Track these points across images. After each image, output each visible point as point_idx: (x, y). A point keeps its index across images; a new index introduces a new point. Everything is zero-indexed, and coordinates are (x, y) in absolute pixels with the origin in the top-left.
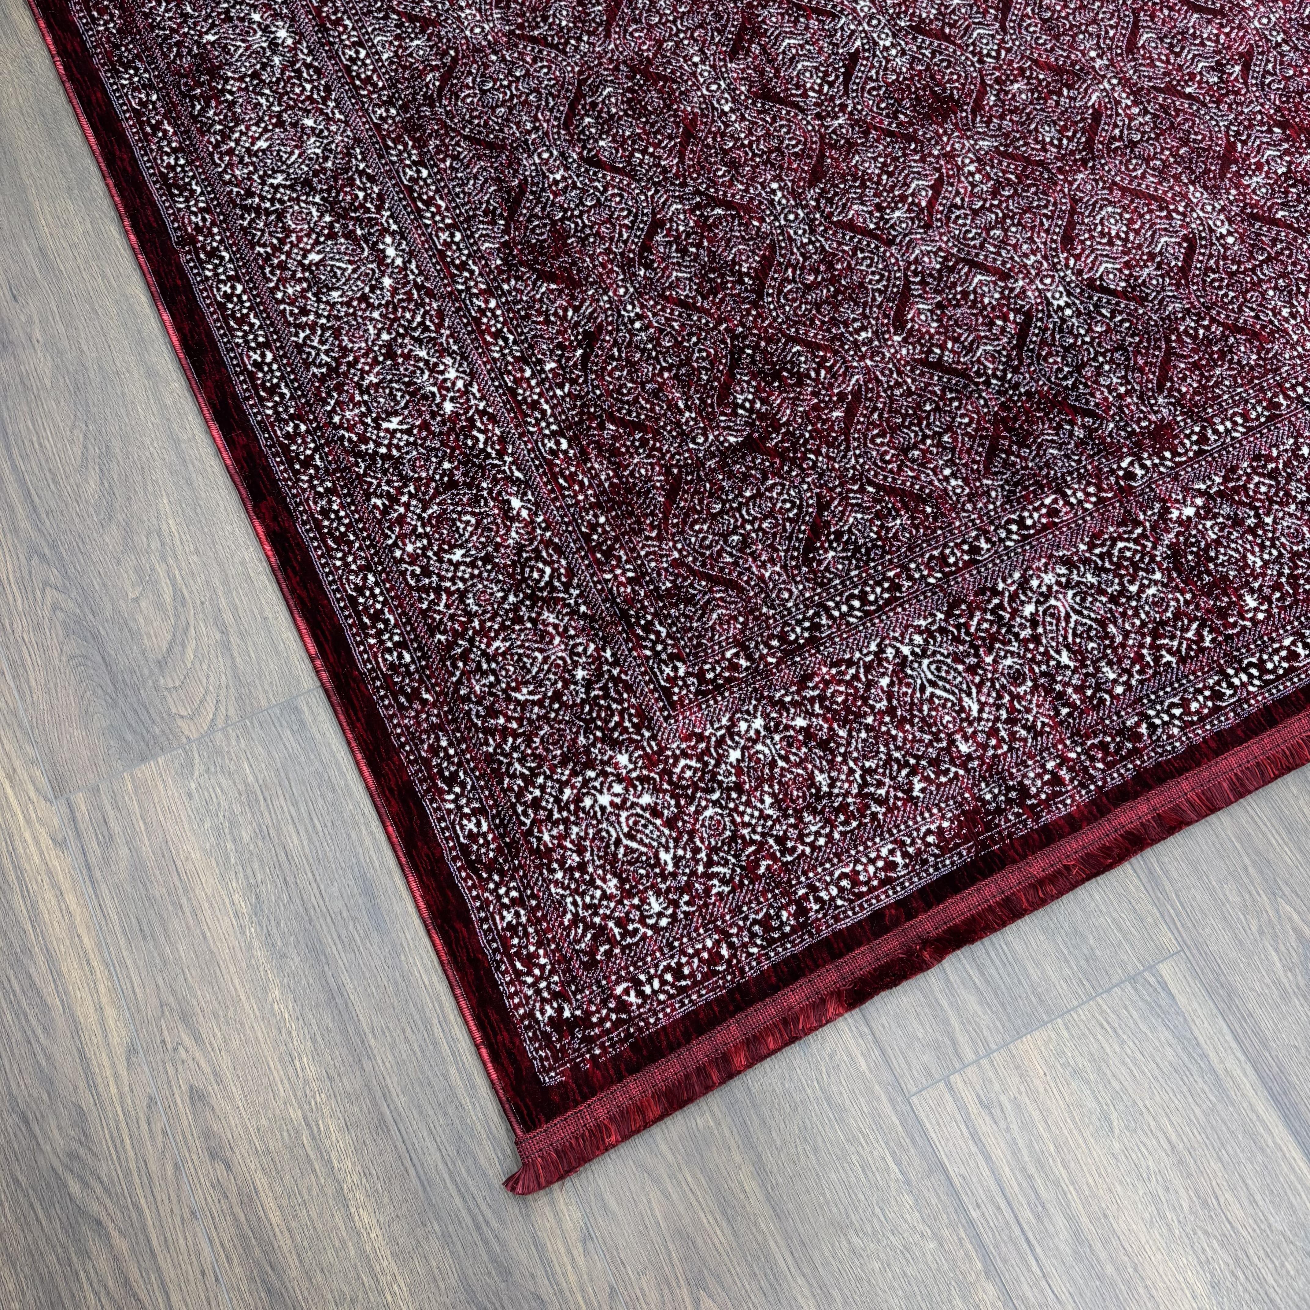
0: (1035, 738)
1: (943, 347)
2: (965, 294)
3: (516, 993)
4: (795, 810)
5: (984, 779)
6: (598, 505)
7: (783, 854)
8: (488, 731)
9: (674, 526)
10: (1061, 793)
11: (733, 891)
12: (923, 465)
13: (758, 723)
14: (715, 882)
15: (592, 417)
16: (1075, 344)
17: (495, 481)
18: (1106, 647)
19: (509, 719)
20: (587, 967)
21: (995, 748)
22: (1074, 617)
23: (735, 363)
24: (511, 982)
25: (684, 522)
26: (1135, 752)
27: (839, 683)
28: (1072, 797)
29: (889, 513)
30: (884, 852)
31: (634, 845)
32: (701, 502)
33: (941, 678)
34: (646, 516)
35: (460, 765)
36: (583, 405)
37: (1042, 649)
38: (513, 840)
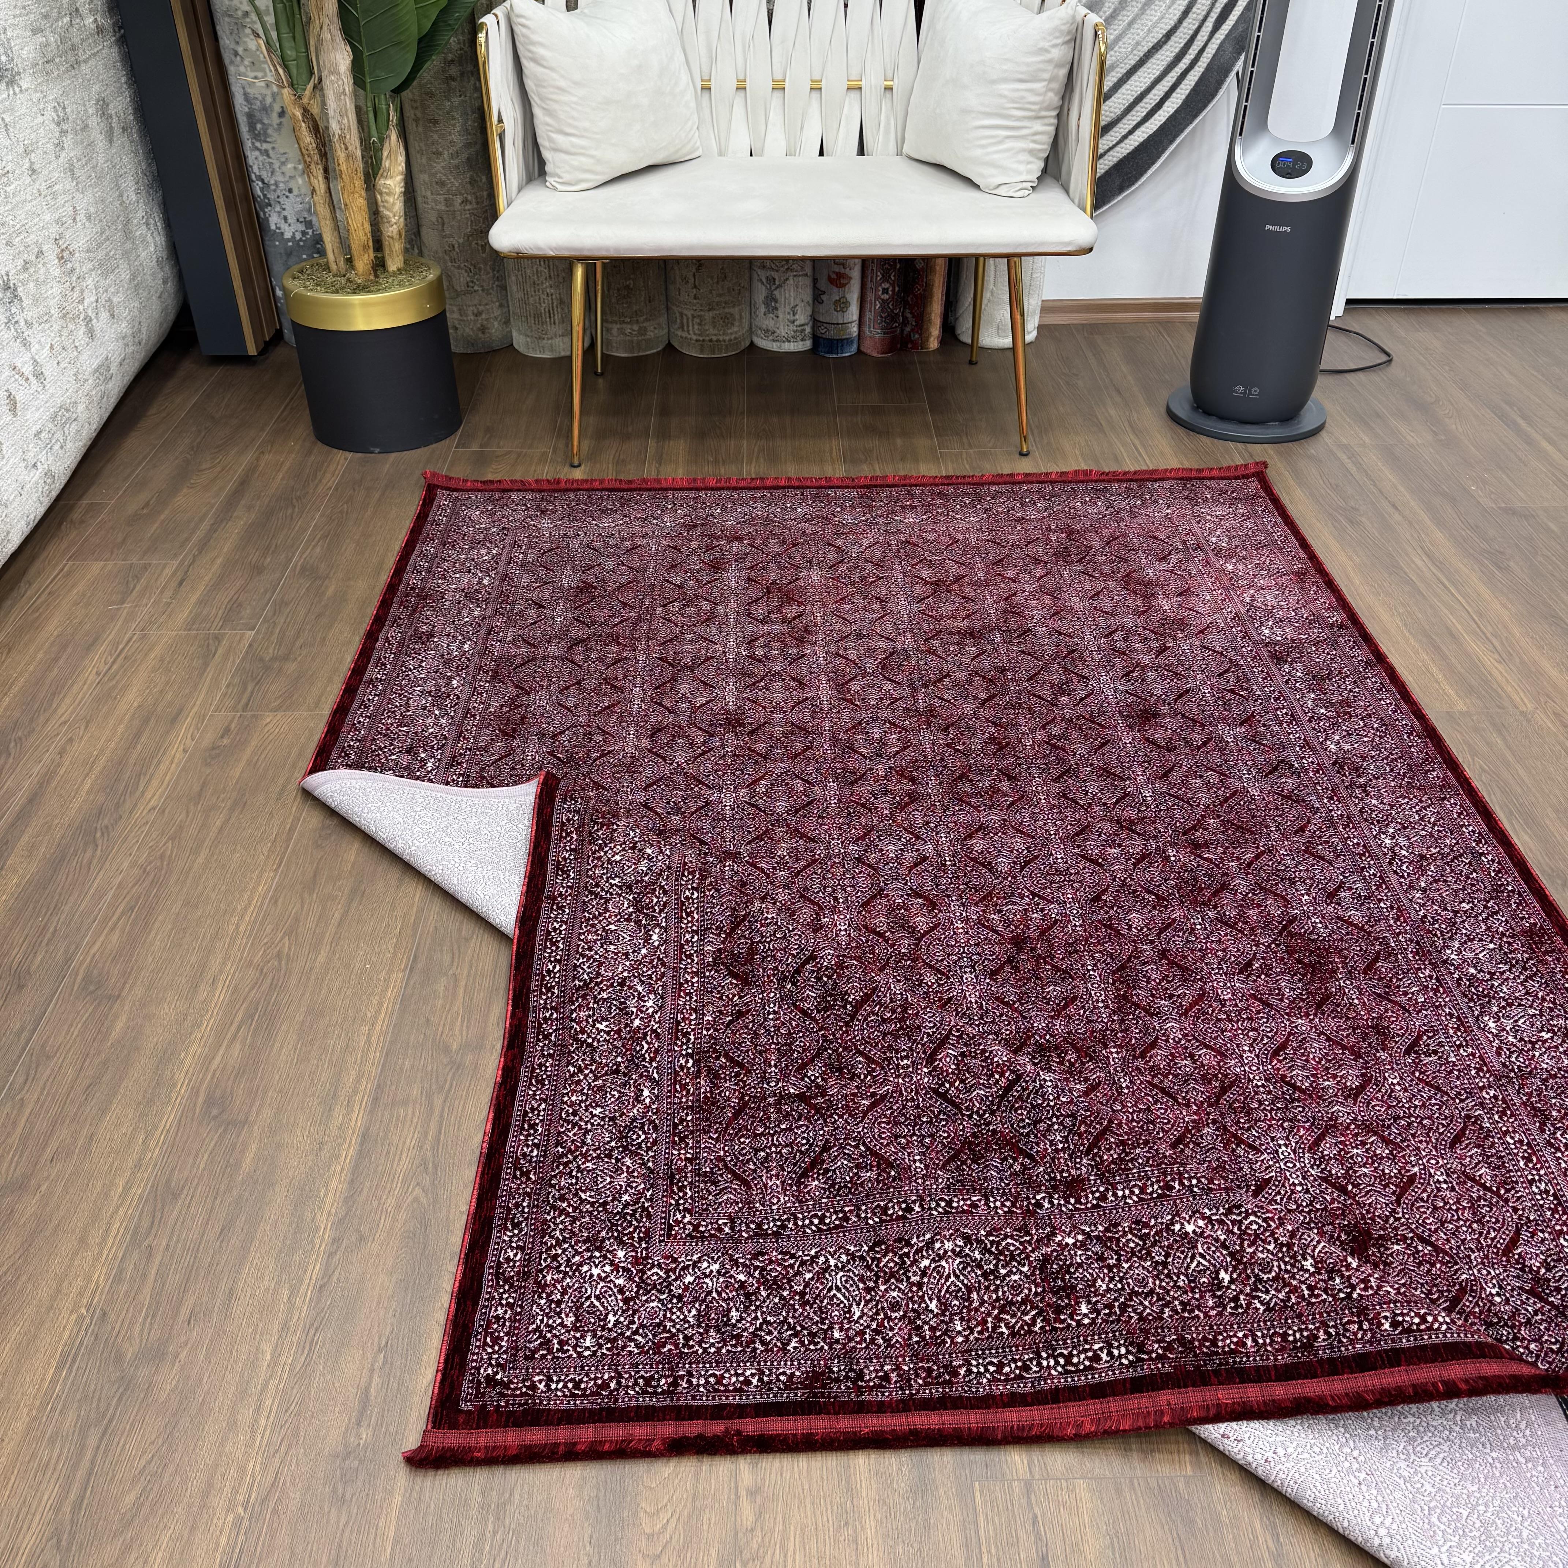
0: (886, 1348)
1: (952, 1084)
2: (984, 1051)
3: (477, 1354)
4: (707, 1325)
5: (839, 1357)
6: (691, 1108)
7: (683, 1347)
8: (553, 1207)
9: (730, 1134)
10: (885, 1387)
11: (640, 1354)
12: (904, 1148)
13: (715, 1267)
14: (632, 1344)
15: (715, 1051)
16: (1041, 1105)
17: (641, 1076)
18: (964, 1307)
19: (569, 1205)
20: (527, 1358)
21: (857, 1343)
22: (953, 1278)
23: (818, 1055)
24: (479, 1347)
25: (737, 1134)
26: (949, 1383)
27: (779, 1265)
28: (891, 1392)
29: (866, 1167)
30: (748, 1373)
31: (597, 1303)
32: (753, 1123)
33: (845, 1287)
34: (716, 1123)
35: (526, 1219)
36: (714, 1043)
37: (920, 1294)
38: (529, 1271)
